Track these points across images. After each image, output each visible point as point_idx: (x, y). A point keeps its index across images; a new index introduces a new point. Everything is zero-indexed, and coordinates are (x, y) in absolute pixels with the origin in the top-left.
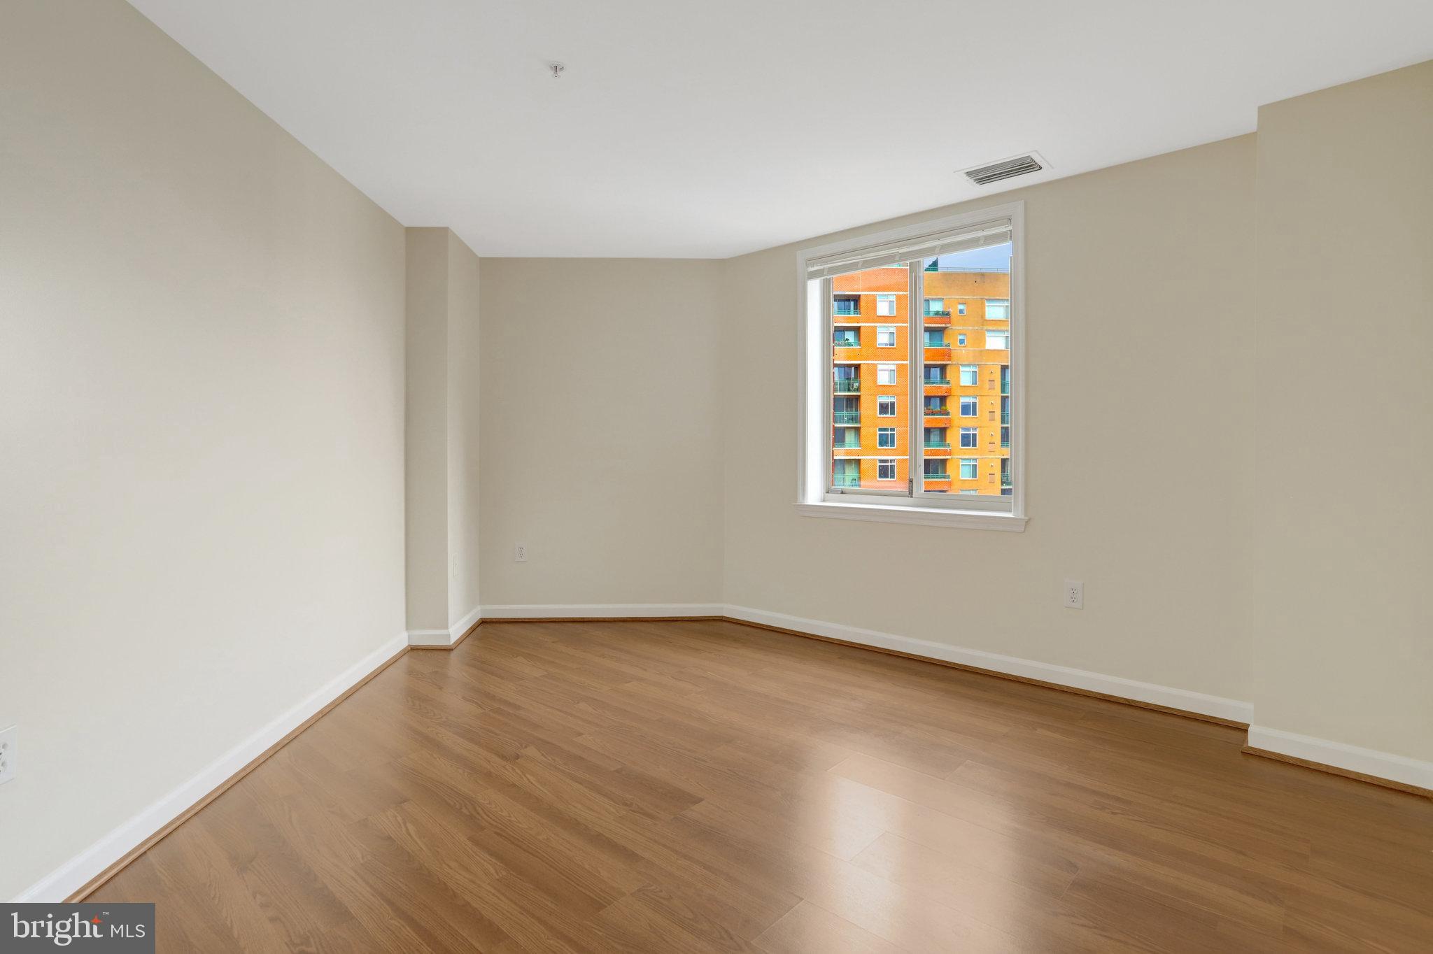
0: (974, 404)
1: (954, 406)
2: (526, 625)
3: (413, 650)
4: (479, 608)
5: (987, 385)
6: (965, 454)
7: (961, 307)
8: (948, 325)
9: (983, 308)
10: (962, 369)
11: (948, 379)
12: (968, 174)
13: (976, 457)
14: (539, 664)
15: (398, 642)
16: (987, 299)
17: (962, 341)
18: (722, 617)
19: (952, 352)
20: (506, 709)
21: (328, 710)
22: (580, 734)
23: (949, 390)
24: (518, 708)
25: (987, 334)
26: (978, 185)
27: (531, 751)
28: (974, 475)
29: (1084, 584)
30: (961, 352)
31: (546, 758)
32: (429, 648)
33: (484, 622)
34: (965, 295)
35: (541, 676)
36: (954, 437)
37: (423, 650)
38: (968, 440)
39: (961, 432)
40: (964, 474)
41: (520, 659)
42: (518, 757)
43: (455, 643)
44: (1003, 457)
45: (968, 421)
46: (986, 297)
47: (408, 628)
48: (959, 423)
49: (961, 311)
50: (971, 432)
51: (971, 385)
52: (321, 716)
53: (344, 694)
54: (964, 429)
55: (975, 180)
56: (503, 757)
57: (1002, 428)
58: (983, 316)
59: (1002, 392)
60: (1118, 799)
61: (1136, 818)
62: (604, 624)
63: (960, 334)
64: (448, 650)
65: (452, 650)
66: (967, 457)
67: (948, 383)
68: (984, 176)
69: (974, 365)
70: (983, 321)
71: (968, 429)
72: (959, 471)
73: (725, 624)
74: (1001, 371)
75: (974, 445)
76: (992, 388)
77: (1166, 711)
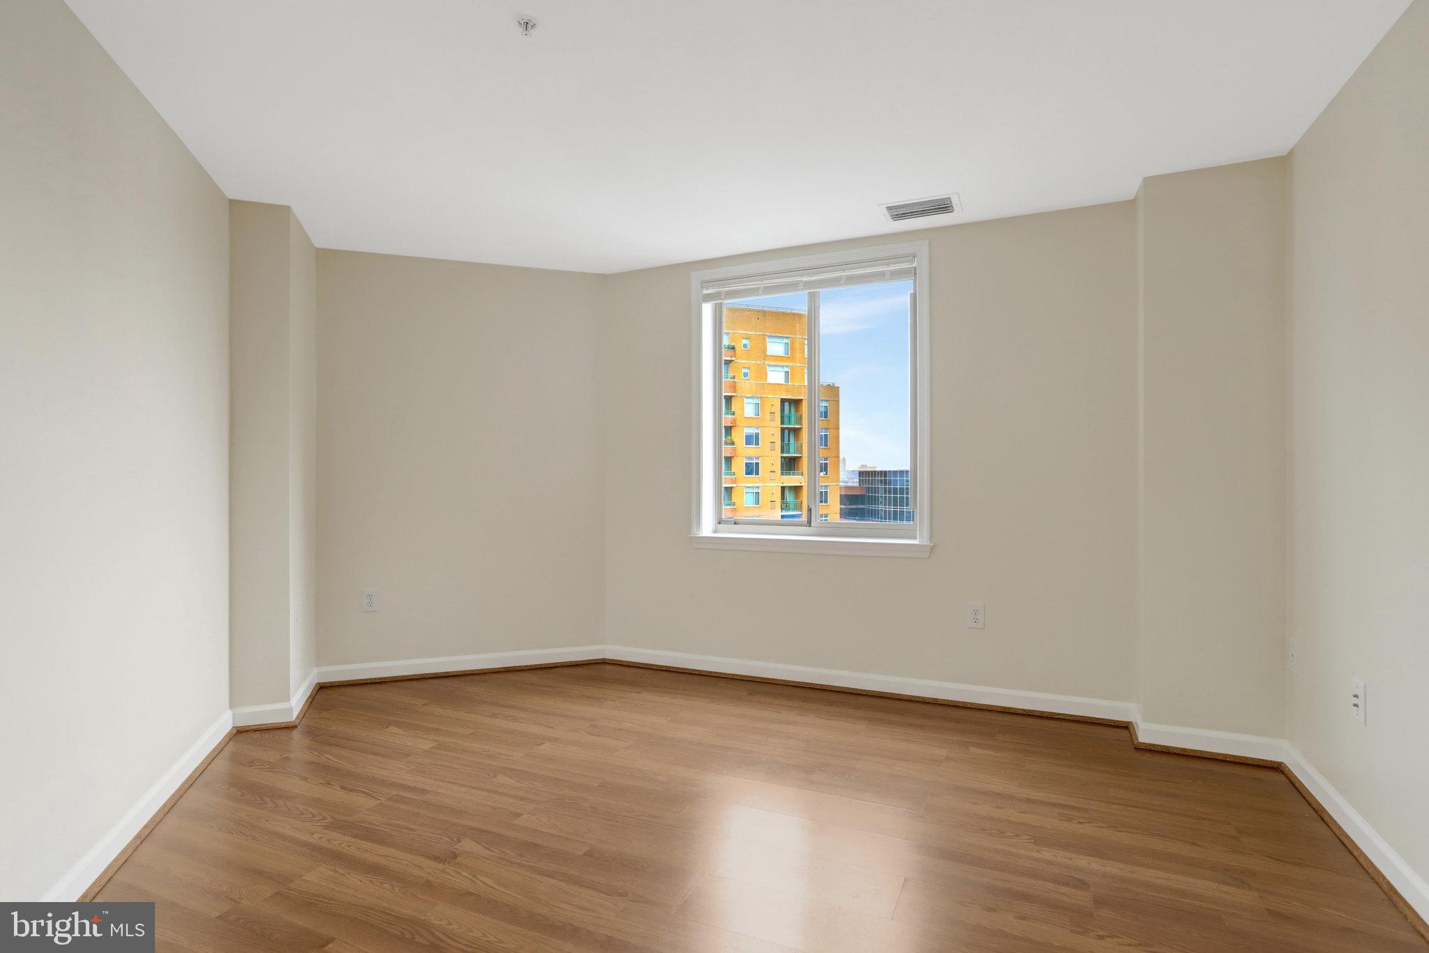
0: (757, 435)
1: (739, 436)
2: (378, 686)
3: (240, 733)
4: (315, 671)
5: (768, 417)
6: (748, 482)
7: (745, 342)
8: (733, 359)
9: (764, 344)
10: (746, 400)
11: (733, 410)
12: (889, 208)
13: (758, 485)
14: (419, 732)
15: (223, 724)
16: (768, 336)
17: (746, 374)
18: (605, 659)
19: (737, 384)
20: (410, 796)
21: (147, 832)
22: (519, 815)
23: (734, 421)
24: (422, 791)
25: (769, 369)
26: (891, 220)
27: (468, 845)
28: (757, 502)
29: (985, 605)
30: (745, 385)
31: (488, 849)
32: (265, 727)
33: (322, 688)
34: (748, 331)
35: (432, 747)
36: (739, 466)
37: (255, 731)
38: (752, 469)
39: (746, 461)
40: (749, 500)
41: (393, 729)
42: (455, 856)
43: (297, 718)
44: (782, 485)
45: (751, 450)
46: (768, 334)
47: (232, 705)
48: (745, 453)
49: (745, 346)
50: (754, 461)
51: (754, 416)
52: (139, 842)
53: (165, 805)
54: (747, 458)
55: (891, 216)
56: (436, 858)
57: (782, 457)
58: (765, 351)
59: (781, 424)
60: (1074, 808)
61: (1100, 824)
62: (473, 677)
63: (744, 368)
64: (289, 727)
65: (296, 727)
66: (751, 485)
67: (733, 414)
68: (900, 213)
69: (756, 398)
70: (766, 357)
71: (750, 458)
72: (744, 499)
73: (608, 667)
74: (781, 405)
75: (757, 473)
76: (773, 420)
77: (1059, 717)
